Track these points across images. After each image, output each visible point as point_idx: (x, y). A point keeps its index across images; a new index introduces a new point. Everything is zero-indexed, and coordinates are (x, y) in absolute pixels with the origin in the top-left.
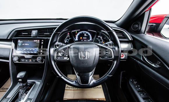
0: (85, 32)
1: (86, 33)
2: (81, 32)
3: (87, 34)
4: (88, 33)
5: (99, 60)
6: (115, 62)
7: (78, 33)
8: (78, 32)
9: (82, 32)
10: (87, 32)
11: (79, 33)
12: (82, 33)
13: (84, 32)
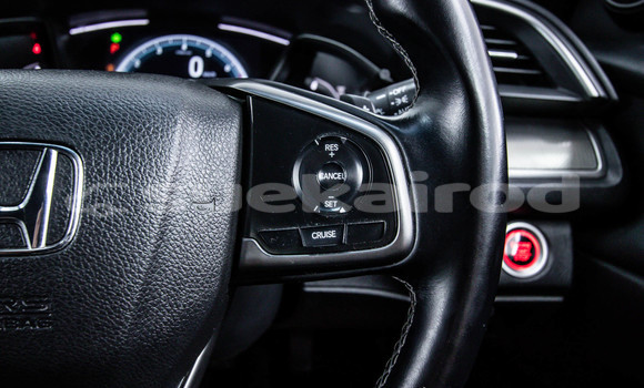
0: (199, 41)
1: (199, 52)
2: (157, 44)
3: (213, 64)
4: (225, 53)
5: (238, 273)
6: (440, 297)
7: (126, 47)
8: (132, 37)
9: (170, 39)
10: (213, 47)
11: (143, 48)
12: (170, 51)
13: (185, 41)
